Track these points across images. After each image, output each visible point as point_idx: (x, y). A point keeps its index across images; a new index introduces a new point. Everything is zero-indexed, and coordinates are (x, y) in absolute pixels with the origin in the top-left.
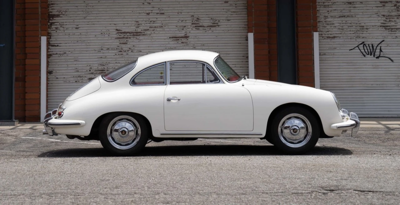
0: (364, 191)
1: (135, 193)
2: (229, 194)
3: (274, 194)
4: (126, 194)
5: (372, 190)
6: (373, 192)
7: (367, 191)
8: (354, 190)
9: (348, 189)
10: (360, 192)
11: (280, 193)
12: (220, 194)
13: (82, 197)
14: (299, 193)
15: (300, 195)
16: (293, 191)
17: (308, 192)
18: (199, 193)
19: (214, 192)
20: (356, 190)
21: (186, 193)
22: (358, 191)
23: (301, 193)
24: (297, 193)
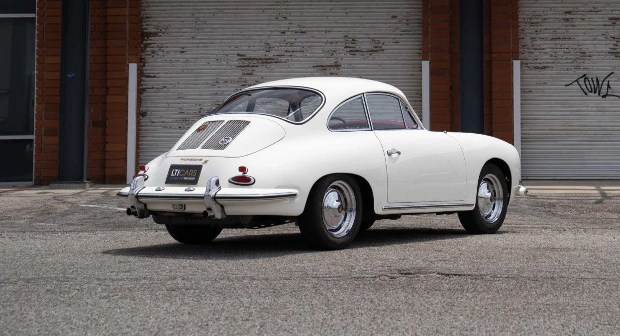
0: (449, 275)
1: (144, 278)
3: (326, 279)
4: (132, 279)
5: (458, 274)
6: (460, 275)
7: (452, 275)
8: (437, 274)
10: (443, 276)
14: (360, 277)
15: (361, 279)
16: (353, 276)
17: (374, 275)
18: (228, 278)
19: (250, 277)
22: (442, 274)
23: (363, 277)
24: (358, 278)
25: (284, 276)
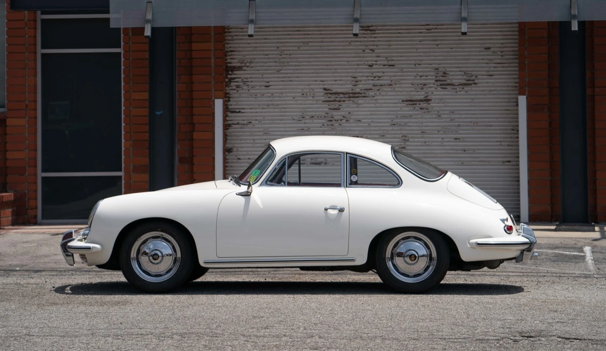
0: (569, 339)
1: (285, 336)
2: (397, 339)
3: (452, 340)
4: (274, 336)
5: (579, 338)
6: (580, 340)
7: (573, 339)
8: (558, 337)
9: (551, 336)
11: (461, 339)
12: (386, 339)
13: (219, 339)
14: (484, 340)
15: (486, 341)
16: (478, 338)
17: (497, 338)
18: (361, 337)
19: (381, 337)
20: (560, 337)
21: (346, 337)
22: (563, 338)
23: (487, 340)
24: (482, 340)
25: (412, 336)
